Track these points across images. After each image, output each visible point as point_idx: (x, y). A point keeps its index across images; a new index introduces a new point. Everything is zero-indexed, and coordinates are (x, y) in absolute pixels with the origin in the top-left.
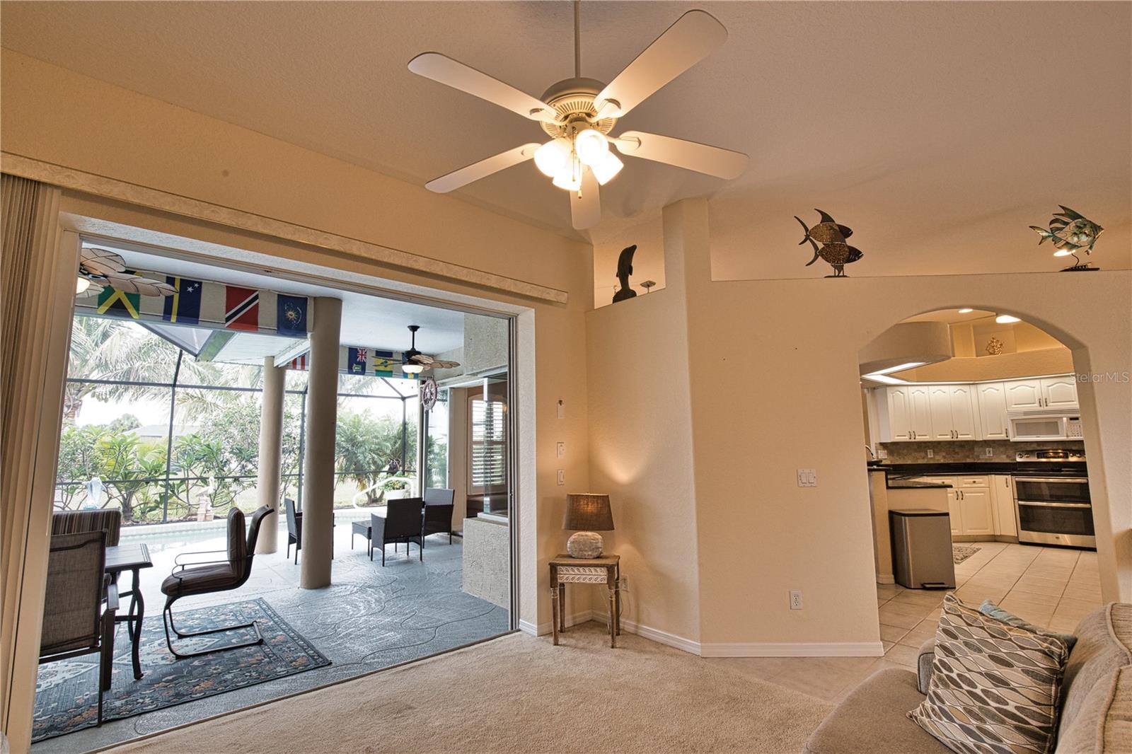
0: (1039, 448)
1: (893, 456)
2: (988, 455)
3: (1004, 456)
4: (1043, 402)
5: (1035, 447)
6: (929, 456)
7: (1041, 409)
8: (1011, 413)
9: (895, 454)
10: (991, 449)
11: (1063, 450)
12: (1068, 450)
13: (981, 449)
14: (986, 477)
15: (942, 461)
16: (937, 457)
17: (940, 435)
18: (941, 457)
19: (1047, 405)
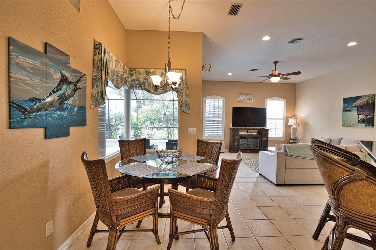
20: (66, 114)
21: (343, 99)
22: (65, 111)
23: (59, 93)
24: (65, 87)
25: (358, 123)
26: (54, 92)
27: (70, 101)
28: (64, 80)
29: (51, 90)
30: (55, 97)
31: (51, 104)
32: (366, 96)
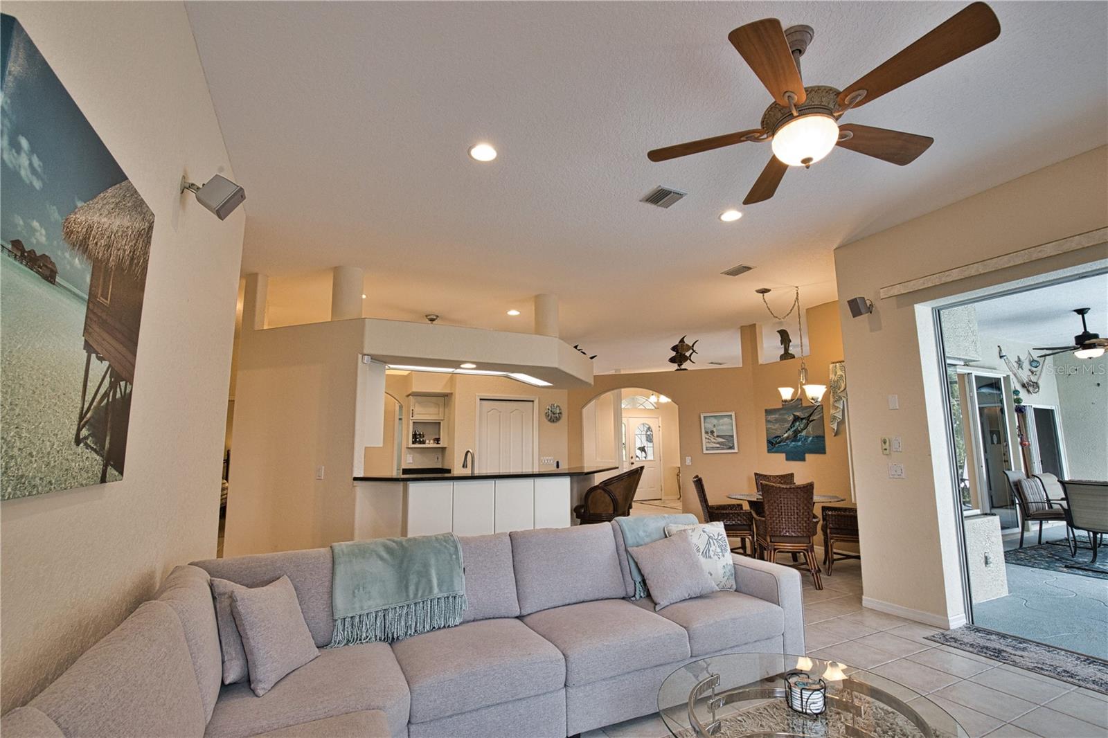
20: (800, 443)
22: (799, 441)
23: (792, 430)
24: (798, 424)
25: (78, 440)
26: (789, 430)
27: (804, 433)
28: (796, 419)
29: (787, 429)
30: (790, 432)
31: (787, 438)
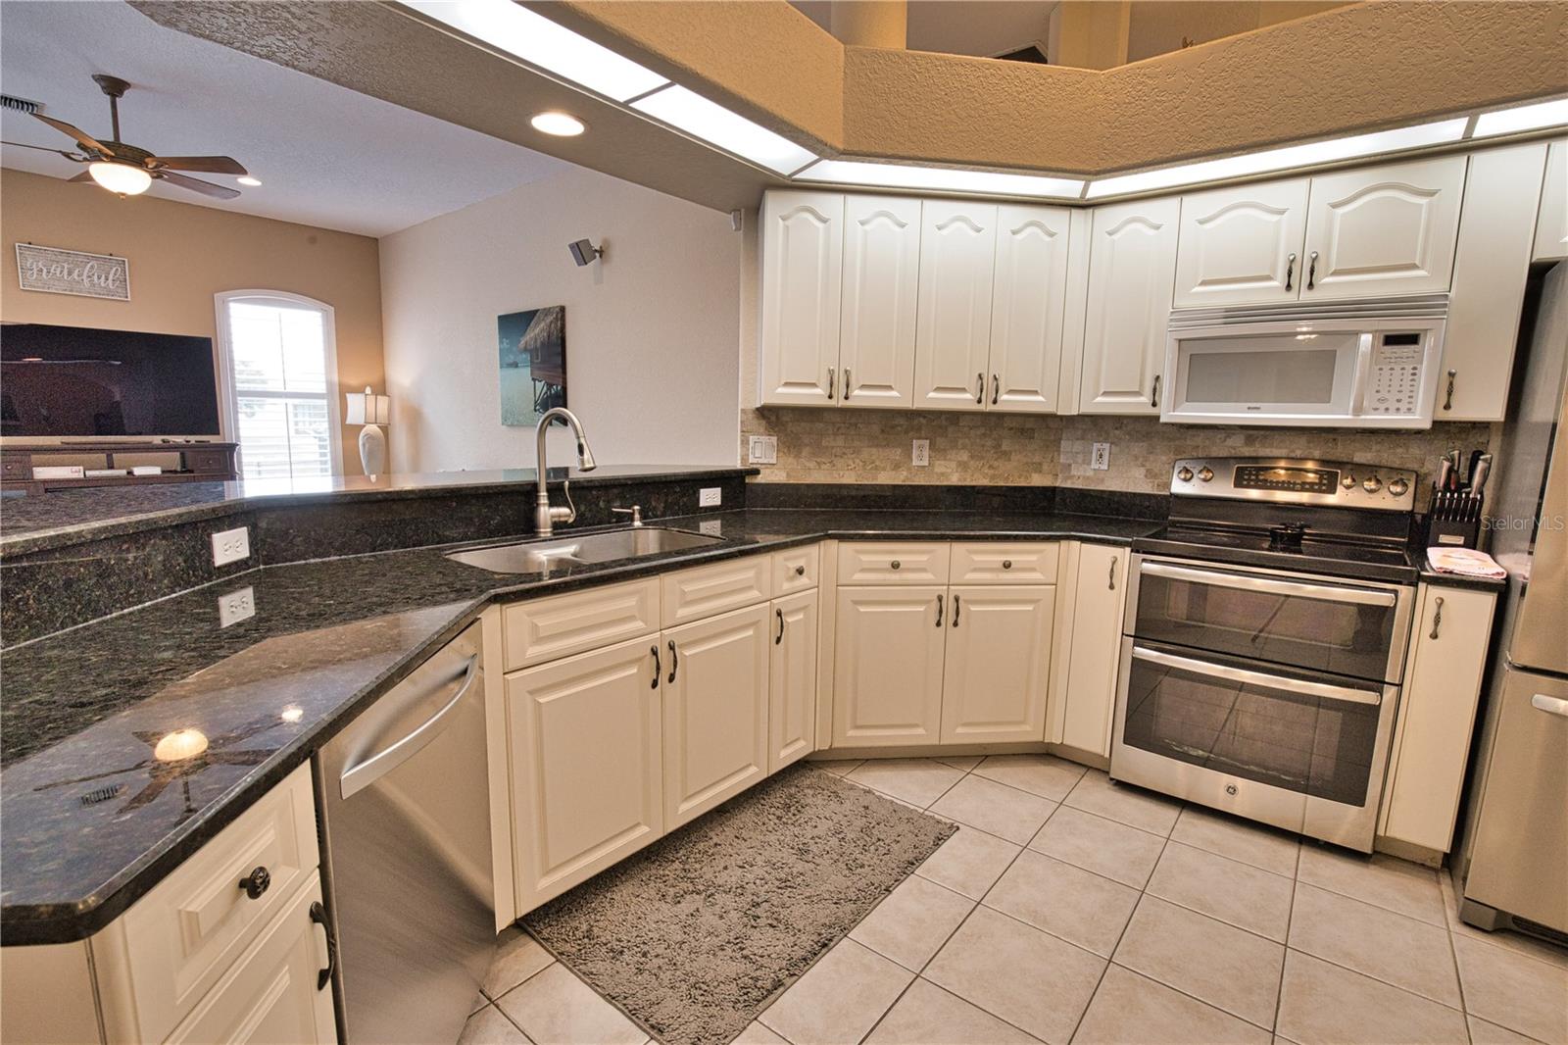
0: (1247, 451)
1: (797, 456)
2: (1094, 465)
3: (1139, 473)
4: (1303, 270)
5: (1238, 446)
6: (915, 462)
7: (1290, 298)
8: (1181, 316)
9: (805, 451)
10: (1107, 446)
11: (1323, 462)
12: (1340, 464)
13: (1078, 446)
14: (1051, 548)
15: (955, 479)
16: (940, 467)
17: (938, 389)
18: (953, 465)
19: (1311, 285)
21: (499, 317)
25: (535, 410)
32: (547, 311)
